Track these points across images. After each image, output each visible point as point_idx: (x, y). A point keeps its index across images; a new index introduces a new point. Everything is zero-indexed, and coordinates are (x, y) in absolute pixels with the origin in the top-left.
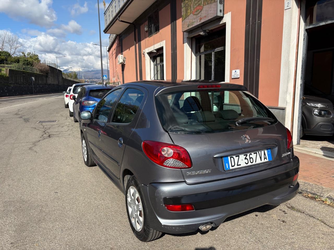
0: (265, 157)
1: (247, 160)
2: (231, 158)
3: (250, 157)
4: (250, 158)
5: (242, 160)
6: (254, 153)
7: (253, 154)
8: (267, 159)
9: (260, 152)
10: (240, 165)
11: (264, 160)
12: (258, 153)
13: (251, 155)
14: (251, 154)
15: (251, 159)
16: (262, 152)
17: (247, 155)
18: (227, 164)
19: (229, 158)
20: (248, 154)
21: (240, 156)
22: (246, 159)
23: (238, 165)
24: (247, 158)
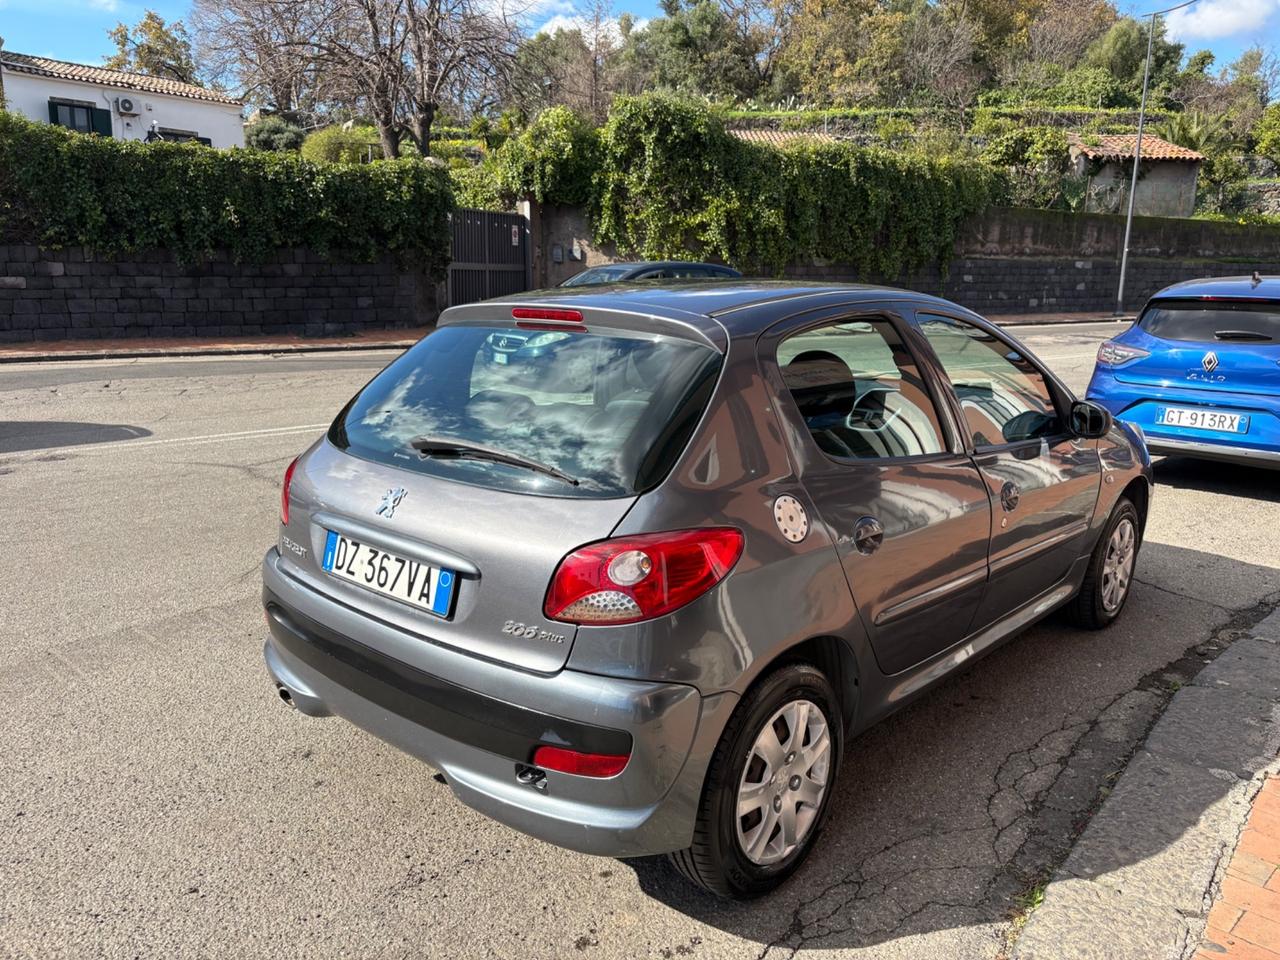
0: (425, 591)
1: (371, 568)
2: (343, 540)
3: (383, 565)
4: (382, 569)
5: (362, 562)
6: (397, 560)
7: (393, 558)
8: (428, 602)
9: (415, 565)
10: (352, 573)
11: (420, 599)
12: (407, 563)
13: (386, 560)
14: (389, 559)
15: (383, 573)
16: (421, 566)
17: (376, 554)
18: (330, 554)
19: (339, 538)
20: (381, 554)
21: (361, 546)
22: (370, 563)
23: (349, 572)
24: (373, 561)
